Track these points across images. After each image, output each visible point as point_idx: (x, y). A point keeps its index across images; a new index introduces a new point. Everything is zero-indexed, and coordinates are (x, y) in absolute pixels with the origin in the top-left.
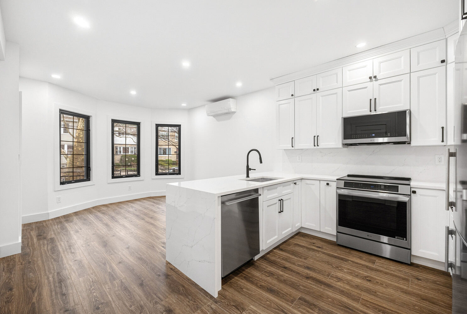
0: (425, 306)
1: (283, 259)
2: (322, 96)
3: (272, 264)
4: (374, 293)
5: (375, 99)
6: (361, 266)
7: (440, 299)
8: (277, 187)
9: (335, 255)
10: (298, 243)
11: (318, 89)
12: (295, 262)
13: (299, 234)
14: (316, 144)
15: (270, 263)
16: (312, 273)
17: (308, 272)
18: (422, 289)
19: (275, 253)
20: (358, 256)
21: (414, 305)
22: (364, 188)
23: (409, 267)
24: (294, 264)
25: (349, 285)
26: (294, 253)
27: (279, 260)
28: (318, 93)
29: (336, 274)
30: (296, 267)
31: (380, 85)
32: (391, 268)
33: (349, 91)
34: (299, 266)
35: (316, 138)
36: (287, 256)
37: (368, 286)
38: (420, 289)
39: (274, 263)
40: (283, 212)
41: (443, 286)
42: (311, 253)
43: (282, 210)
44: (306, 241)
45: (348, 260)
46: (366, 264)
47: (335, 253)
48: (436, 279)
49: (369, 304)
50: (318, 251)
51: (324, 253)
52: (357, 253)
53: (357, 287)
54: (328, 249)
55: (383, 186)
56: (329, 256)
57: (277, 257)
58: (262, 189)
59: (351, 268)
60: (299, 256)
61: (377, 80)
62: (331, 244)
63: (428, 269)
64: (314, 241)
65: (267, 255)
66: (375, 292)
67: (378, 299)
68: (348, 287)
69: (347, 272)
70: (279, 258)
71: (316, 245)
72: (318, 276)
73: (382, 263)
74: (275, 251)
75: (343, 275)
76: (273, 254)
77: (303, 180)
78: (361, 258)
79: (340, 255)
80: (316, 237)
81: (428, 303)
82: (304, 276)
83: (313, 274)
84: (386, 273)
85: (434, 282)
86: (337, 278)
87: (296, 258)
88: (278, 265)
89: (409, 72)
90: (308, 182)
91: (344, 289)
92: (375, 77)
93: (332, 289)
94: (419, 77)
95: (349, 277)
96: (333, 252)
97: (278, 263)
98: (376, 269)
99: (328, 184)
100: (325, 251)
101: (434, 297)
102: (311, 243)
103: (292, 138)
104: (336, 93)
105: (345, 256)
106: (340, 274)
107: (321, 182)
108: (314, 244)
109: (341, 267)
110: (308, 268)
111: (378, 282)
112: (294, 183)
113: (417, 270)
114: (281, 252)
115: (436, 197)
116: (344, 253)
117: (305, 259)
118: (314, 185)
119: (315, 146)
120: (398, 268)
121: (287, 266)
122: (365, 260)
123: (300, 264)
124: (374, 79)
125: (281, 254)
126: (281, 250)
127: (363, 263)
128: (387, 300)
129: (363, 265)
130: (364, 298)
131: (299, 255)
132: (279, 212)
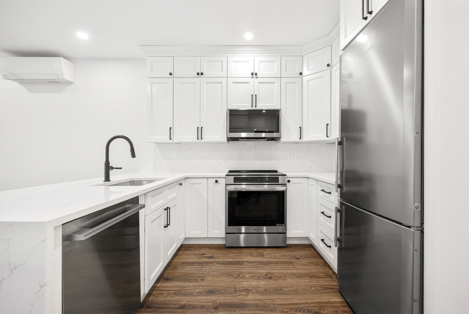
0: (315, 283)
1: (174, 293)
2: (207, 83)
3: (162, 310)
4: (281, 291)
5: (256, 95)
6: (256, 264)
7: (318, 271)
8: (163, 191)
9: (229, 261)
10: (185, 261)
11: (202, 74)
12: (193, 291)
13: (183, 248)
14: (200, 137)
15: (158, 310)
16: (218, 298)
17: (212, 298)
18: (305, 267)
19: (160, 288)
20: (248, 253)
21: (310, 287)
22: (252, 182)
23: (286, 249)
24: (191, 294)
25: (259, 293)
26: (186, 278)
27: (170, 298)
28: (201, 78)
29: (242, 286)
30: (196, 298)
31: (260, 83)
32: (277, 256)
33: (234, 83)
34: (200, 294)
35: (199, 130)
36: (178, 287)
37: (273, 285)
38: (304, 267)
39: (165, 308)
40: (169, 225)
41: (312, 258)
42: (206, 268)
43: (168, 224)
44: (194, 255)
45: (244, 262)
46: (258, 260)
47: (229, 258)
48: (305, 253)
49: (285, 308)
50: (212, 263)
51: (218, 263)
52: (247, 251)
53: (266, 291)
54: (220, 256)
55: (267, 178)
56: (225, 264)
57: (166, 294)
58: (143, 197)
59: (250, 270)
60: (193, 280)
61: (257, 78)
62: (221, 249)
63: (296, 246)
64: (203, 251)
65: (150, 298)
66: (282, 289)
67: (288, 297)
68: (259, 297)
69: (249, 277)
70: (169, 294)
71: (207, 256)
72: (226, 298)
73: (269, 253)
74: (158, 285)
75: (249, 283)
76: (158, 292)
77: (187, 180)
78: (251, 255)
79: (234, 259)
80: (202, 246)
81: (315, 279)
82: (211, 307)
83: (220, 298)
84: (277, 263)
85: (306, 257)
86: (245, 290)
87: (191, 284)
88: (171, 308)
89: (280, 77)
90: (193, 181)
91: (258, 302)
92: (256, 74)
93: (248, 309)
94: (287, 83)
95: (254, 283)
96: (226, 259)
97: (171, 304)
98: (268, 261)
99: (217, 181)
100: (218, 260)
101: (315, 271)
102: (200, 255)
103: (171, 128)
104: (221, 83)
105: (238, 258)
106: (245, 284)
107: (209, 180)
108: (203, 255)
109: (241, 273)
110: (211, 292)
111: (277, 277)
112: (180, 184)
113: (292, 250)
114: (168, 284)
115: (301, 183)
116: (236, 255)
117: (203, 280)
118: (200, 184)
119: (198, 139)
120: (281, 254)
121: (183, 303)
122: (256, 256)
123: (199, 290)
124: (255, 76)
125: (170, 287)
126: (168, 279)
127: (256, 260)
128: (293, 293)
129: (257, 262)
130: (278, 303)
131: (194, 278)
132: (165, 227)
